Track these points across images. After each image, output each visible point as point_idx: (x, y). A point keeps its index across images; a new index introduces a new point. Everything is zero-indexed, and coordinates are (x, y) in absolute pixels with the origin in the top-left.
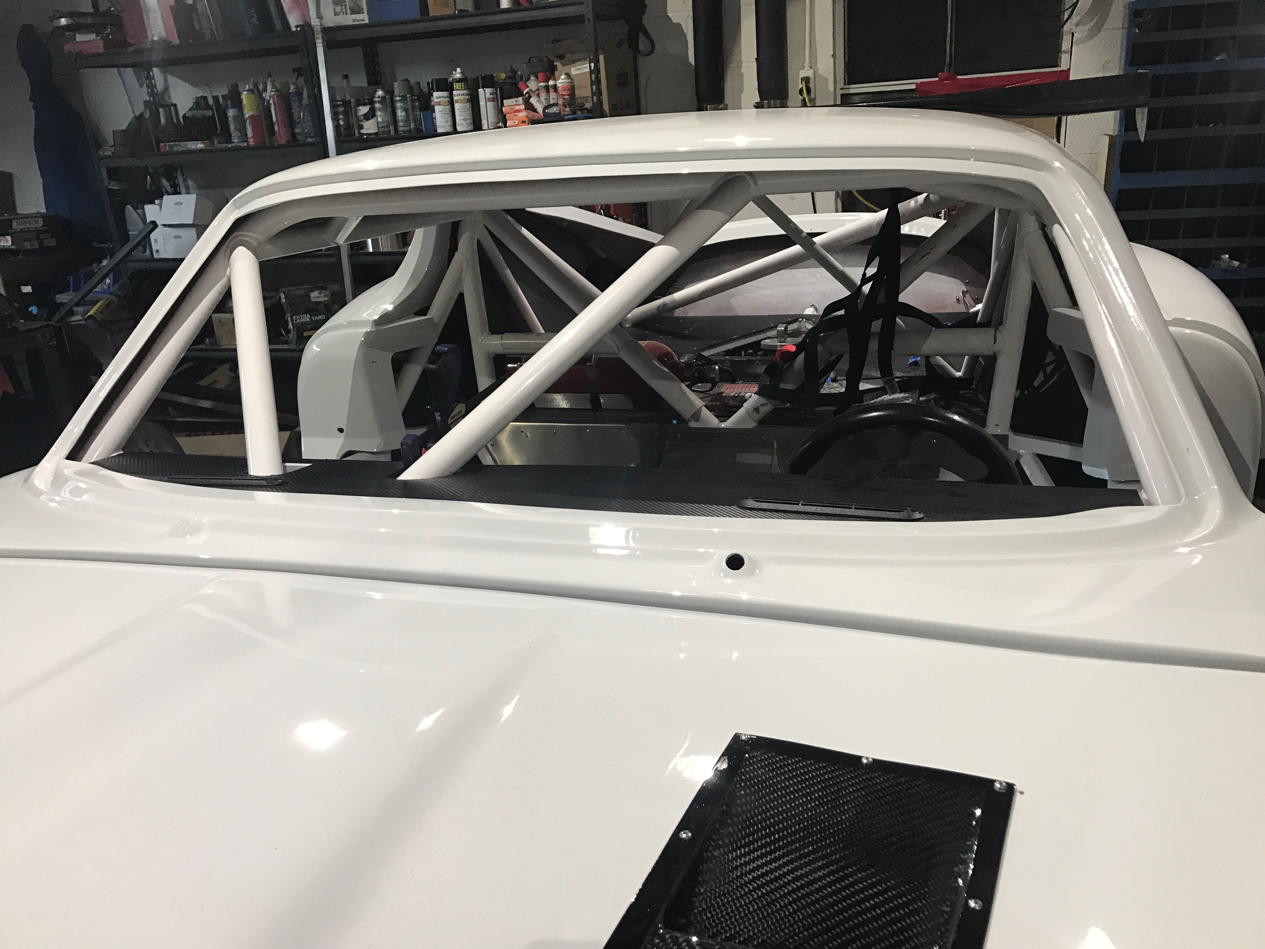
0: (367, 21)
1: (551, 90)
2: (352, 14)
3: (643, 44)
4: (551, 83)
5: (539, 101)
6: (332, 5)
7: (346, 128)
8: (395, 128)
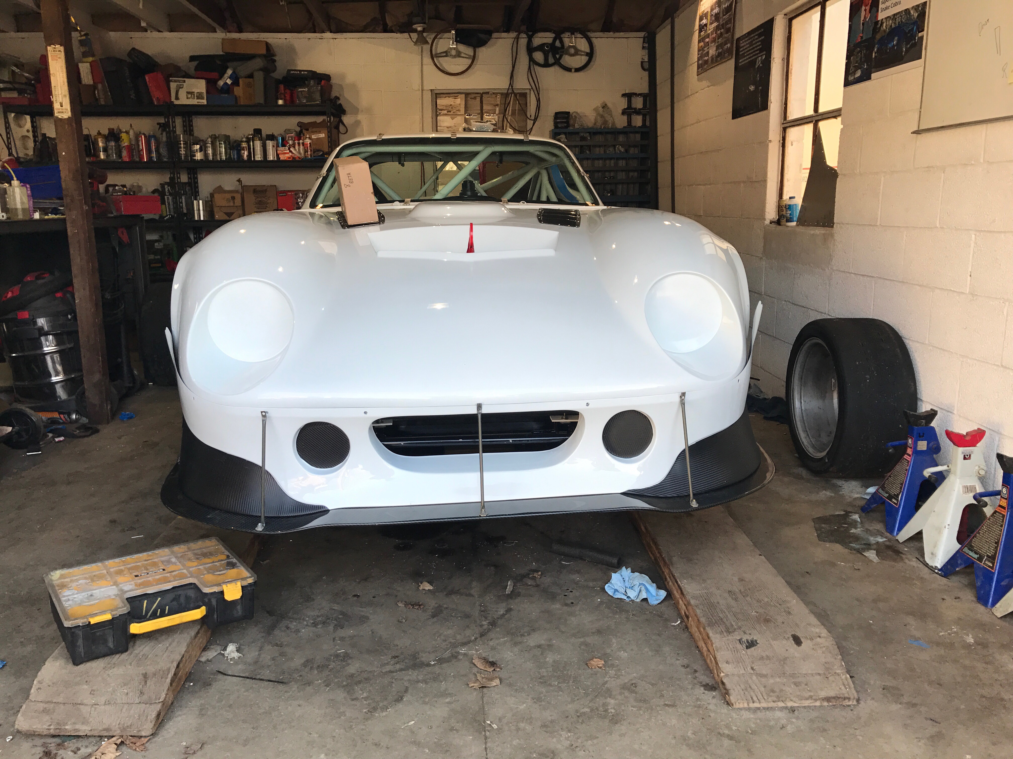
0: (206, 103)
1: (301, 145)
2: (197, 99)
3: (342, 128)
4: (301, 141)
5: (295, 150)
6: (185, 94)
7: (186, 155)
8: (216, 158)
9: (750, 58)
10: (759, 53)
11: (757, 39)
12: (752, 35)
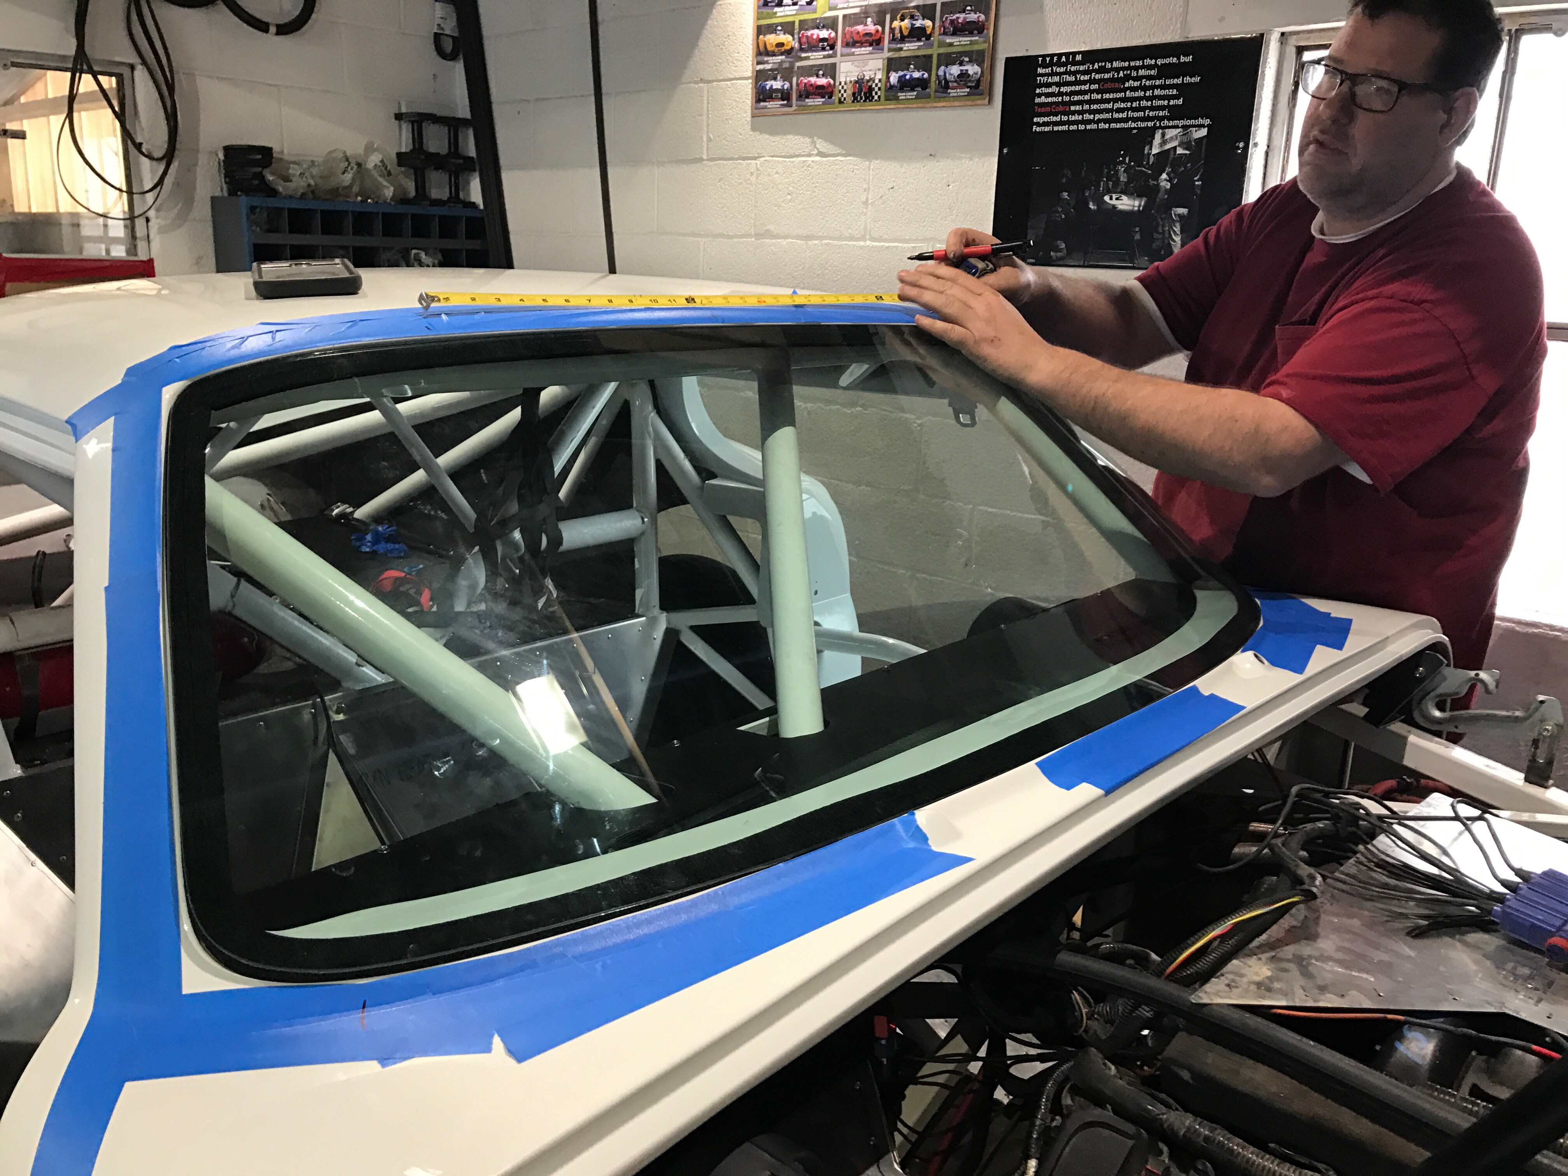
9: (1105, 121)
10: (1169, 119)
11: (1149, 78)
12: (1116, 64)
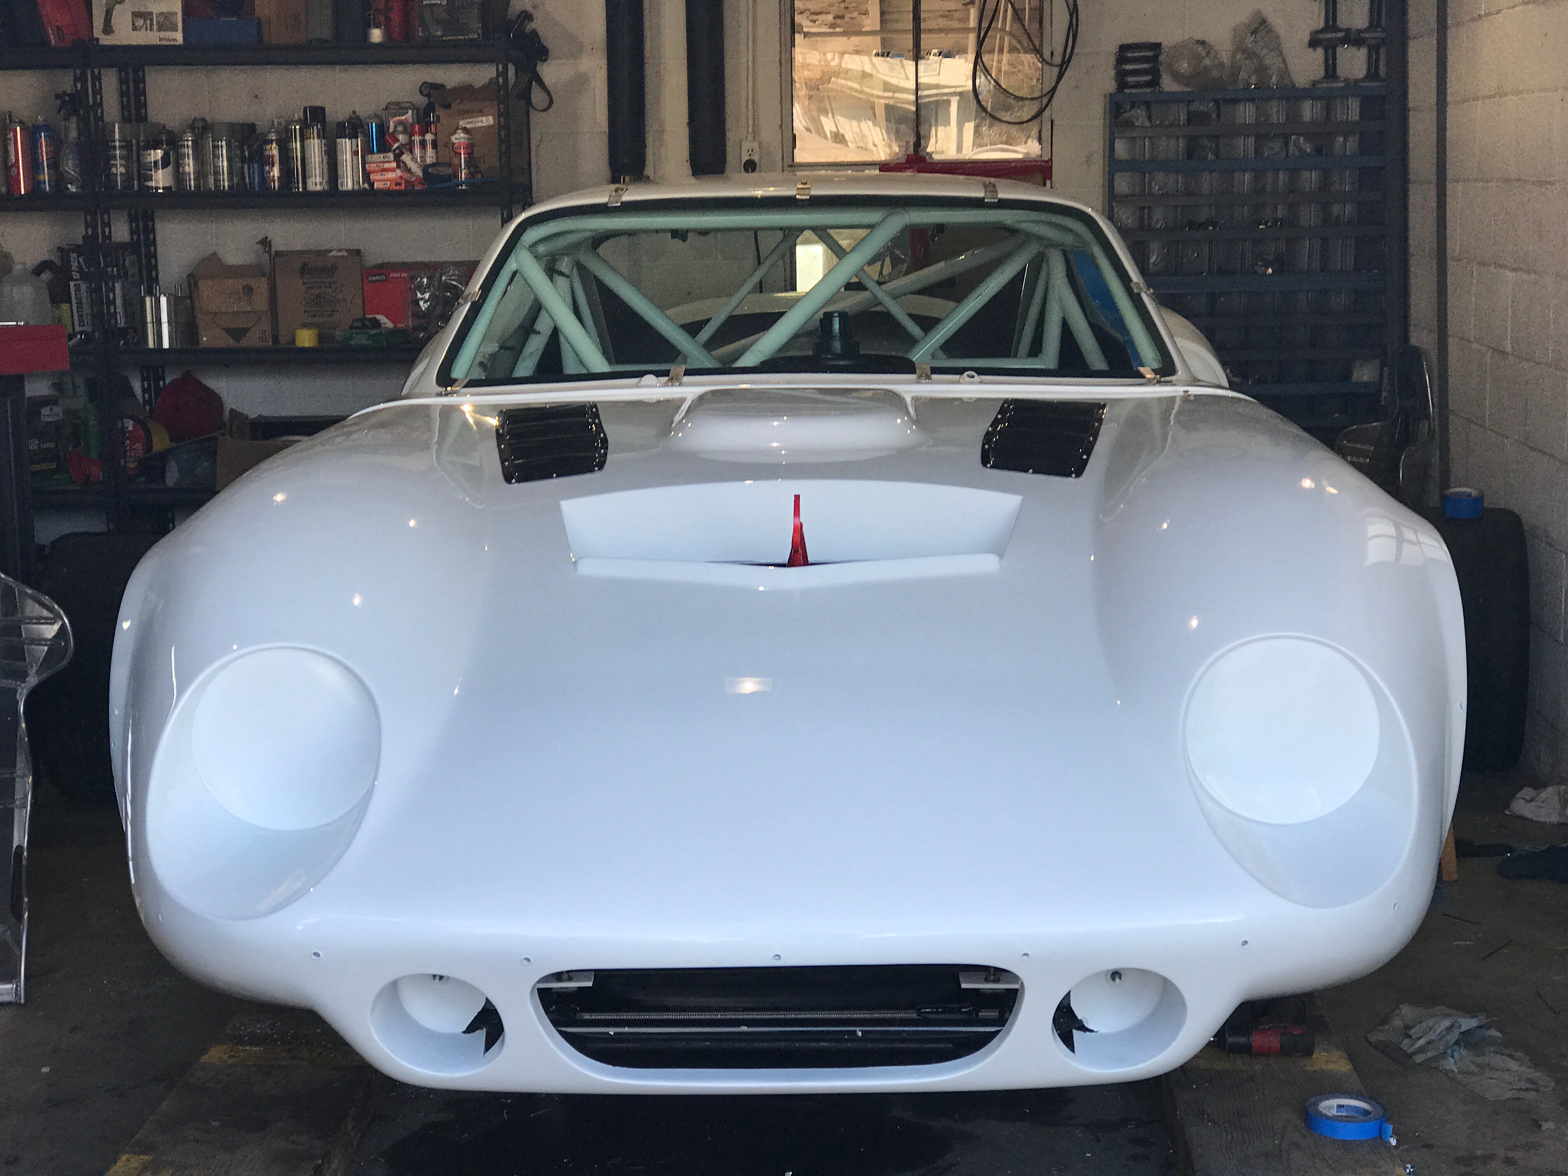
0: (180, 42)
2: (159, 30)
3: (537, 96)
4: (429, 137)
5: (414, 159)
6: (129, 17)
7: (128, 177)
8: (206, 182)
